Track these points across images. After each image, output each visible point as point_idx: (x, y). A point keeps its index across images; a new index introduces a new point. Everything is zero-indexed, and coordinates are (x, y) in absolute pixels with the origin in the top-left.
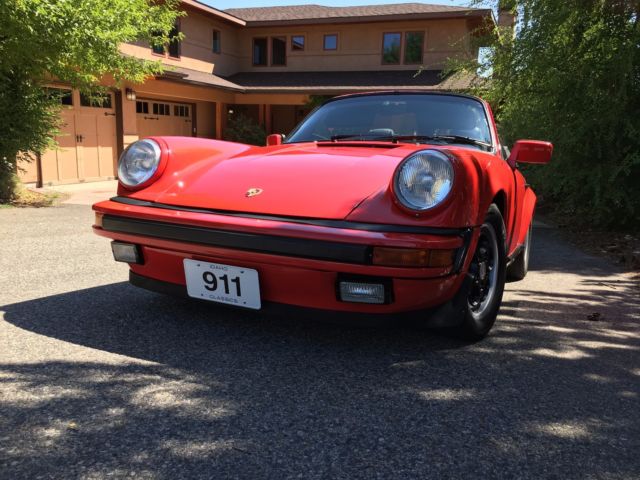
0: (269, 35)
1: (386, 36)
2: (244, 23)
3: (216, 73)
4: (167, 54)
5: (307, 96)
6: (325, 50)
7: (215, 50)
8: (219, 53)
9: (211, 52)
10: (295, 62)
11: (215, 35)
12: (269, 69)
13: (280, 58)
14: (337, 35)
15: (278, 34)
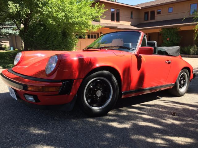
0: (149, 11)
1: (191, 5)
2: (141, 8)
3: (131, 25)
4: (115, 21)
5: (161, 29)
6: (168, 13)
7: (131, 18)
8: (133, 19)
9: (130, 18)
10: (158, 18)
11: (132, 13)
12: (149, 21)
13: (153, 17)
14: (173, 7)
15: (152, 10)
